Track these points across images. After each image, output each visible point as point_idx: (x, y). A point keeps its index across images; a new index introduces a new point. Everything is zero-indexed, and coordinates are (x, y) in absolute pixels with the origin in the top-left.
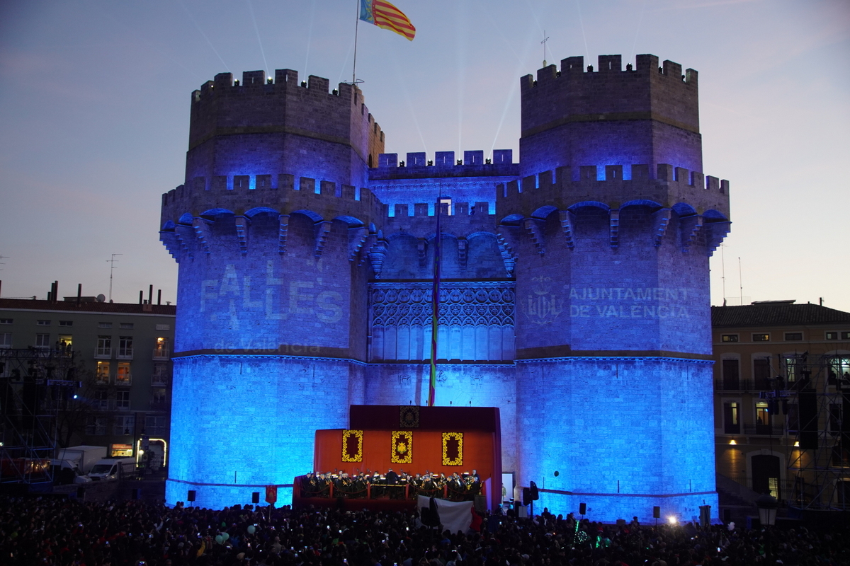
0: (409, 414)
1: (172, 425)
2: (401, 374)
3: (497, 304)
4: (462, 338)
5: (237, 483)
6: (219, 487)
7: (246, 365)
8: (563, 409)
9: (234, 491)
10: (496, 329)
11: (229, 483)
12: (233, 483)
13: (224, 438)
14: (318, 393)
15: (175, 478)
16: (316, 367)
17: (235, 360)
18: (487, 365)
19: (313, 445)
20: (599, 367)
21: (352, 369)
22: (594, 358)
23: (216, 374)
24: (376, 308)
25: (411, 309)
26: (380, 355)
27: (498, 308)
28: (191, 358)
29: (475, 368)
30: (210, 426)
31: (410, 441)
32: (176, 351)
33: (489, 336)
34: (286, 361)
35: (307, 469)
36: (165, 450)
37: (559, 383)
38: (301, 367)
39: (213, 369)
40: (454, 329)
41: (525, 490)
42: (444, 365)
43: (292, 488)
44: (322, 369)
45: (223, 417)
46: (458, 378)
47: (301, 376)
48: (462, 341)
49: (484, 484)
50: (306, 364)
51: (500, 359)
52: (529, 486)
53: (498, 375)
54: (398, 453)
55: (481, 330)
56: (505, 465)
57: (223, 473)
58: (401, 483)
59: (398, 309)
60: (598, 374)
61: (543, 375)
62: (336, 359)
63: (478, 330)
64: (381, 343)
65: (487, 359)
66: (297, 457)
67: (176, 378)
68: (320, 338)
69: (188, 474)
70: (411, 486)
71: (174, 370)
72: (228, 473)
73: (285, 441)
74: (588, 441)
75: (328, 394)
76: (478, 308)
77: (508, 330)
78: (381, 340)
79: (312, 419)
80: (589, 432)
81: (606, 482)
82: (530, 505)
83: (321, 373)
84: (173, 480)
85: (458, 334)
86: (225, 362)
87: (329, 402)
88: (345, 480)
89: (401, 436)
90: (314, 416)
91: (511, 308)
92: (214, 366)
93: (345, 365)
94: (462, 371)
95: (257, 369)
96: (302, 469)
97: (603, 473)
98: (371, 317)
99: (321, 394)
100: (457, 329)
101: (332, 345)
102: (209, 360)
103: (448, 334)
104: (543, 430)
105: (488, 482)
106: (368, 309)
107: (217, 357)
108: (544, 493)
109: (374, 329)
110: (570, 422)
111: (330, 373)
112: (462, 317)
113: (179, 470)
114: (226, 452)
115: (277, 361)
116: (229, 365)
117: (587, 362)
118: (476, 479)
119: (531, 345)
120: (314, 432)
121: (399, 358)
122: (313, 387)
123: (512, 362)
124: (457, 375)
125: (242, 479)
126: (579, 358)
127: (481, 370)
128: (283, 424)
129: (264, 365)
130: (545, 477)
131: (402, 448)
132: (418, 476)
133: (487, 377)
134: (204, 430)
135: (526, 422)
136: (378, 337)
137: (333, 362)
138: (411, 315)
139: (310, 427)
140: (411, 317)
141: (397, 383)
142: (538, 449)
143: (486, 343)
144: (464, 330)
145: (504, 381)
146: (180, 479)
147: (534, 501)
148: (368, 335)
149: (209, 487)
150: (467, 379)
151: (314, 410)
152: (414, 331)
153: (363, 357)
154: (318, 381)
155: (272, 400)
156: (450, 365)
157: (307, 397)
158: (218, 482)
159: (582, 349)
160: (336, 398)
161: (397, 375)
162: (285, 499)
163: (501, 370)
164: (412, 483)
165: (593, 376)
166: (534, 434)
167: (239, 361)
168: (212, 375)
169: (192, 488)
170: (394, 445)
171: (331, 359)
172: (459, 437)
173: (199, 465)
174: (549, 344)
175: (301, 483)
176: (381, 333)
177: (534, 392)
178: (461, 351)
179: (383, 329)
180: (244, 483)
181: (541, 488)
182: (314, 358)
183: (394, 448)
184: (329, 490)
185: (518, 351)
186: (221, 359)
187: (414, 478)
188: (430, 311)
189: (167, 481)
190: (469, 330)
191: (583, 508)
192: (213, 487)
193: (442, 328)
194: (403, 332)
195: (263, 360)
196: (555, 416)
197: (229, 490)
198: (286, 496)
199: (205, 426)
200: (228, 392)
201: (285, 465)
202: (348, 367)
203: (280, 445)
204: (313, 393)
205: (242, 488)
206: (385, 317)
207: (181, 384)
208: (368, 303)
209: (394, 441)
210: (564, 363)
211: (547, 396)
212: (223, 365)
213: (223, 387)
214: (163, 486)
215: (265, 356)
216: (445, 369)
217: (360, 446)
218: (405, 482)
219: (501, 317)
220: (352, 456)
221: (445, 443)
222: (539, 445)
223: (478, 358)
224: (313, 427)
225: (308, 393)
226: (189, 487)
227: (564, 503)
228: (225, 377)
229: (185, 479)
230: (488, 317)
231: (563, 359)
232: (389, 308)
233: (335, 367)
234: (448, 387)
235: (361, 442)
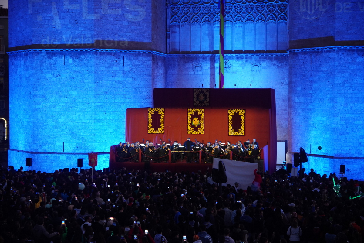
0: (202, 95)
1: (11, 106)
2: (194, 62)
3: (274, 3)
4: (244, 32)
5: (65, 152)
6: (50, 155)
7: (68, 57)
8: (327, 89)
9: (63, 158)
10: (272, 24)
11: (58, 152)
12: (62, 151)
13: (53, 116)
14: (128, 79)
15: (15, 148)
16: (125, 58)
17: (59, 53)
18: (265, 55)
19: (125, 120)
20: (358, 54)
21: (155, 59)
22: (354, 47)
23: (44, 65)
24: (173, 8)
25: (201, 9)
26: (177, 48)
27: (274, 6)
28: (23, 52)
29: (255, 57)
30: (41, 107)
31: (202, 117)
32: (10, 46)
33: (266, 31)
34: (101, 53)
35: (120, 139)
36: (6, 126)
37: (324, 68)
38: (113, 58)
39: (41, 61)
40: (237, 25)
41: (296, 155)
42: (229, 55)
43: (108, 155)
44: (130, 59)
45: (51, 100)
46: (240, 65)
47: (113, 65)
48: (244, 35)
49: (262, 150)
50: (117, 56)
51: (275, 49)
52: (299, 152)
53: (273, 62)
54: (193, 126)
55: (260, 25)
56: (280, 134)
57: (54, 144)
58: (196, 150)
59: (191, 9)
60: (358, 61)
61: (311, 62)
62: (141, 51)
63: (257, 26)
64: (178, 38)
65: (264, 49)
66: (112, 131)
67: (11, 68)
68: (128, 34)
69: (25, 145)
70: (204, 152)
71: (10, 62)
72: (57, 144)
73: (102, 117)
74: (347, 115)
75: (135, 79)
76: (257, 7)
77: (282, 25)
78: (177, 35)
79: (123, 100)
80: (349, 108)
81: (362, 148)
82: (299, 166)
83: (130, 62)
84: (13, 150)
85: (241, 29)
86: (51, 55)
87: (137, 86)
88: (151, 147)
89: (195, 112)
90: (124, 97)
91: (285, 6)
92: (41, 58)
93: (149, 56)
94: (244, 60)
95: (77, 60)
96: (116, 140)
97: (360, 141)
98: (169, 16)
99: (130, 80)
100: (240, 25)
101: (138, 39)
102: (38, 53)
103: (233, 30)
104: (310, 107)
105: (266, 149)
106: (166, 9)
107: (44, 51)
108: (311, 157)
109: (172, 26)
110: (333, 100)
111: (137, 63)
112: (244, 15)
113: (18, 142)
114: (55, 127)
115: (93, 53)
116: (54, 58)
117: (349, 50)
118: (255, 146)
119: (301, 37)
120: (125, 110)
121: (193, 49)
122: (123, 74)
123: (285, 52)
124: (240, 62)
125: (69, 148)
126: (342, 47)
127: (260, 58)
128: (99, 104)
129: (83, 57)
130: (312, 144)
131: (196, 122)
132: (209, 144)
133: (264, 64)
134: (36, 110)
135: (297, 100)
136: (175, 32)
137: (139, 54)
138: (202, 13)
139: (122, 106)
140: (201, 15)
141: (191, 70)
142: (307, 122)
143: (264, 36)
144: (246, 26)
145: (279, 67)
146: (19, 149)
147: (303, 163)
148: (166, 31)
149: (43, 155)
150: (248, 66)
151: (124, 93)
152: (206, 27)
153: (163, 49)
154: (127, 69)
155: (90, 85)
156: (234, 55)
157: (119, 82)
158: (50, 151)
159: (344, 40)
160: (142, 82)
161: (191, 64)
162: (103, 163)
163: (276, 58)
164: (205, 150)
165: (353, 62)
166: (303, 110)
167: (62, 54)
168: (41, 65)
169: (29, 156)
170: (189, 120)
171: (137, 51)
172: (241, 113)
173: (34, 137)
174: (317, 36)
175: (116, 151)
176: (177, 29)
177: (304, 76)
178: (244, 43)
179: (179, 26)
180: (70, 152)
181: (309, 153)
182: (123, 51)
183: (189, 122)
184: (138, 156)
185: (290, 42)
186: (48, 53)
187: (206, 145)
188: (217, 10)
189: (9, 151)
190: (250, 26)
191: (342, 168)
192: (46, 155)
193: (228, 24)
194: (196, 28)
195: (82, 53)
196: (321, 95)
197: (59, 158)
198: (104, 161)
199: (38, 107)
200: (54, 79)
201: (103, 137)
202: (151, 58)
203: (98, 121)
204: (123, 79)
205: (69, 155)
206: (181, 16)
207: (16, 73)
208: (167, 5)
209: (189, 117)
210: (329, 51)
211: (314, 78)
212: (49, 58)
213: (50, 75)
214: (6, 155)
215: (84, 50)
216: (230, 58)
217: (162, 121)
218: (199, 149)
219: (277, 14)
220: (156, 129)
221: (230, 118)
222: (307, 119)
223: (258, 49)
224: (124, 107)
225: (119, 79)
226: (26, 156)
227: (327, 165)
228: (52, 67)
229: (23, 149)
230: (266, 14)
231: (328, 48)
232: (183, 8)
233: (141, 58)
234: (233, 72)
235: (163, 118)
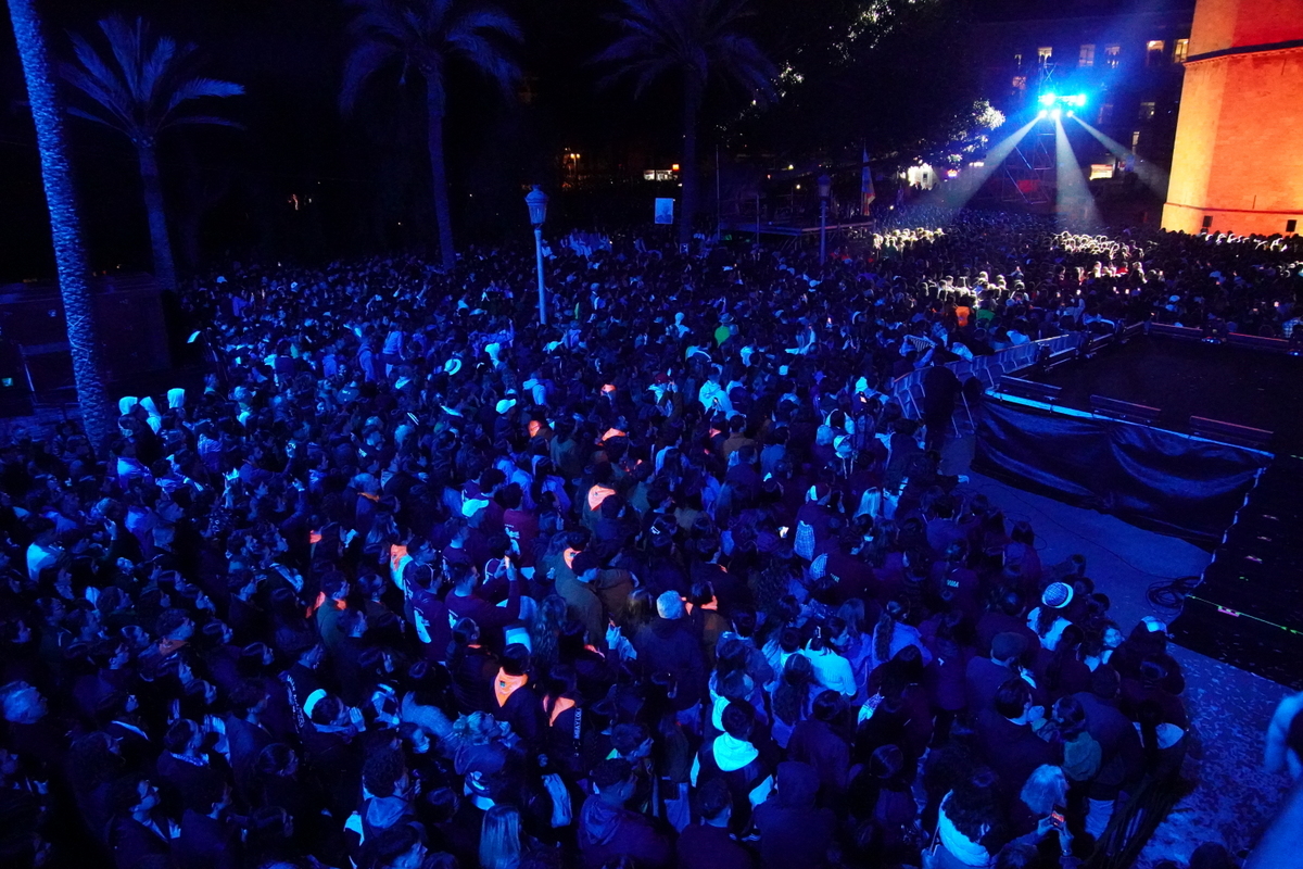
5: (1256, 209)
7: (1292, 62)
9: (1251, 218)
11: (1245, 209)
12: (1250, 208)
15: (1179, 203)
30: (1227, 142)
57: (1239, 196)
67: (1186, 85)
71: (1186, 77)
72: (1245, 198)
84: (1174, 204)
86: (1258, 63)
102: (1238, 61)
107: (1249, 56)
113: (1180, 193)
114: (1246, 173)
116: (1266, 66)
125: (1262, 205)
146: (1182, 203)
168: (1239, 80)
169: (1205, 214)
180: (1264, 209)
186: (1254, 59)
189: (1165, 205)
199: (1222, 142)
200: (1258, 100)
205: (1261, 215)
207: (1194, 94)
229: (1188, 203)
